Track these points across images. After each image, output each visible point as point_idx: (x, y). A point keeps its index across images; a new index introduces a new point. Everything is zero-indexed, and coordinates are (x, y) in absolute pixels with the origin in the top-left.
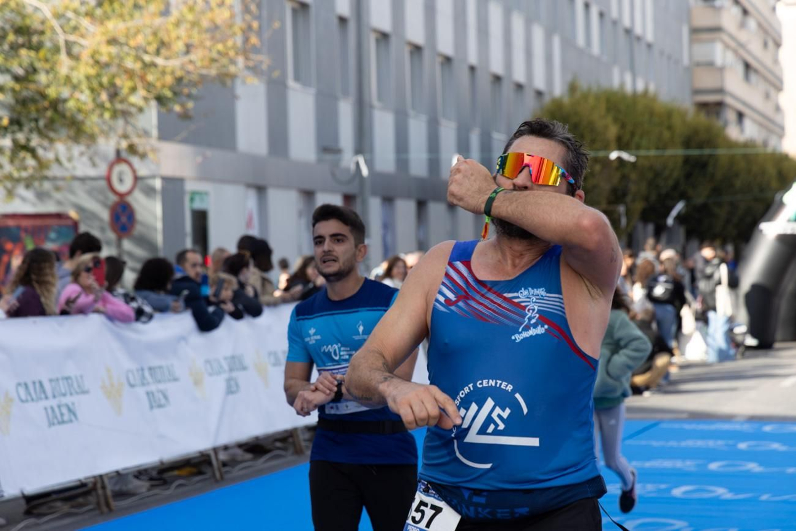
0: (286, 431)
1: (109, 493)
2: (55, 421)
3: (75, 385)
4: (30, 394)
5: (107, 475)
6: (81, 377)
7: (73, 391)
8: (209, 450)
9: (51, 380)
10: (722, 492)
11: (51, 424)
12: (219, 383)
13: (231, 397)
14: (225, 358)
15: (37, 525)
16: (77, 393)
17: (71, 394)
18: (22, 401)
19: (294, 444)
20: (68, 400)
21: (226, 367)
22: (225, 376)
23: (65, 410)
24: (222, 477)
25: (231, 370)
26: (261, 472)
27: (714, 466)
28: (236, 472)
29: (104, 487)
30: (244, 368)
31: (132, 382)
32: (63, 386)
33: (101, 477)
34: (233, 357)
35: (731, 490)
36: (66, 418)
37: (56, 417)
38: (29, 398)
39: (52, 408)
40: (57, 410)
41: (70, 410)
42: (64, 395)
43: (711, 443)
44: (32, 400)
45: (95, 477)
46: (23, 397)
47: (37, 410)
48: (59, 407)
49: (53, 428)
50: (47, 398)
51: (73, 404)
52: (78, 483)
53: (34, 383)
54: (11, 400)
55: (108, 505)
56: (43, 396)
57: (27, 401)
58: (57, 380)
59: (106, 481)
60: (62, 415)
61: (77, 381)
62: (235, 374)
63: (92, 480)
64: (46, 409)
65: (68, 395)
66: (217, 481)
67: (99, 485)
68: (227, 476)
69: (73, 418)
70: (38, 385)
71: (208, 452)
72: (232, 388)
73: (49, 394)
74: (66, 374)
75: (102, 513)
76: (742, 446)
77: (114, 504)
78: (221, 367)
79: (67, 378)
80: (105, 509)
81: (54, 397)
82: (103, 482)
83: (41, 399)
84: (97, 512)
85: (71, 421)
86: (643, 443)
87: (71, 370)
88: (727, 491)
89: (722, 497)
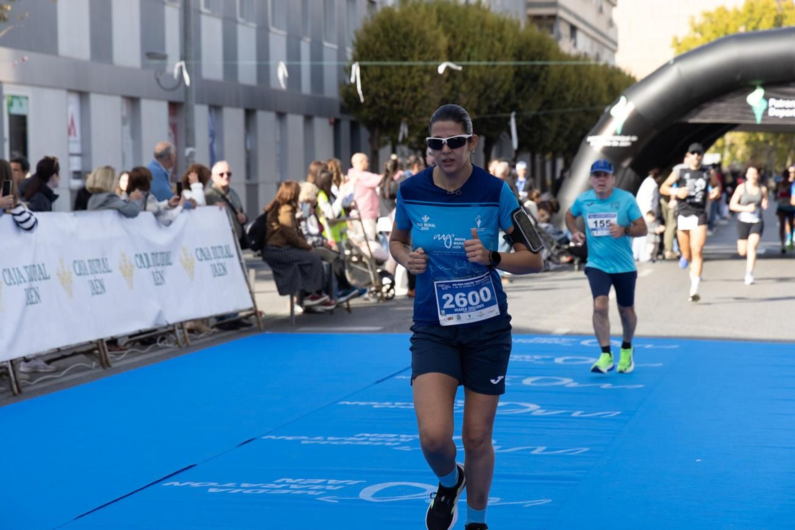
0: (91, 343)
8: (7, 362)
10: (533, 408)
12: (18, 293)
13: (30, 307)
14: (25, 267)
19: (100, 357)
21: (26, 277)
22: (26, 285)
24: (19, 391)
25: (31, 280)
26: (61, 386)
27: (527, 382)
28: (35, 386)
30: (46, 278)
34: (34, 266)
35: (543, 406)
43: (528, 357)
62: (35, 284)
66: (14, 395)
68: (24, 390)
71: (5, 364)
72: (32, 298)
76: (559, 360)
78: (22, 277)
88: (539, 407)
89: (534, 413)
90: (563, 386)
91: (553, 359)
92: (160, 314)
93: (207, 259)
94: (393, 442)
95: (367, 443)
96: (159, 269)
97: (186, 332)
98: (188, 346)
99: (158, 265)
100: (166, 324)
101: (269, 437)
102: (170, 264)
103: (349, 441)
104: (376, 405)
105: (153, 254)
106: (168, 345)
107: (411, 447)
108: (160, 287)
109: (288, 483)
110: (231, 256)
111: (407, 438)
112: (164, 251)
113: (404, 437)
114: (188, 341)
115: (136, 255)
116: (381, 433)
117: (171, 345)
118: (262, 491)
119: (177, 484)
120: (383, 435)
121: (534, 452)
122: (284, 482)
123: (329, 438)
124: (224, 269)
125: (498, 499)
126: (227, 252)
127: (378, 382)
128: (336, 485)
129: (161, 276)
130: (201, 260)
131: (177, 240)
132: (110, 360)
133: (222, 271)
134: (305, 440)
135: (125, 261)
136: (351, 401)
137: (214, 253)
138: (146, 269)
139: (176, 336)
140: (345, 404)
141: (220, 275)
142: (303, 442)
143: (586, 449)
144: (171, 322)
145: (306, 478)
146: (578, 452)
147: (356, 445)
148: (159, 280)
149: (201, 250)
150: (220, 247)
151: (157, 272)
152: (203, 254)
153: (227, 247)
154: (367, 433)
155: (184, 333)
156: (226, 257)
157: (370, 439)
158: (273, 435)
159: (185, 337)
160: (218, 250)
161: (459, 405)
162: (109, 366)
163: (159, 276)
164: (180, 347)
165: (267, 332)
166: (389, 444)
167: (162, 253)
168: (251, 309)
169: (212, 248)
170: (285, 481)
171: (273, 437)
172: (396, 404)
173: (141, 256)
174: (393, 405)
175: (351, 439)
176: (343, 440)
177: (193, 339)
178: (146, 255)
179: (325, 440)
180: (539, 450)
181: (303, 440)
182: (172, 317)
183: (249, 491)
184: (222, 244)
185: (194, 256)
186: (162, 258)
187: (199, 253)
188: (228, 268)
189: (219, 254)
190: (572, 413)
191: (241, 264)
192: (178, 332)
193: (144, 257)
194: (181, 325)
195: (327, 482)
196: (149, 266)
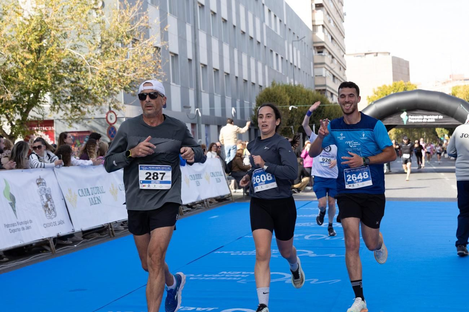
1: (113, 229)
2: (93, 203)
3: (100, 190)
4: (83, 193)
5: (112, 223)
6: (102, 187)
7: (99, 192)
9: (91, 188)
11: (91, 204)
15: (87, 242)
16: (101, 193)
17: (98, 193)
18: (81, 196)
20: (97, 195)
23: (96, 199)
29: (111, 227)
31: (121, 189)
32: (95, 191)
33: (110, 223)
36: (97, 202)
37: (93, 202)
38: (83, 195)
39: (91, 198)
40: (93, 199)
41: (98, 199)
42: (96, 194)
44: (84, 196)
45: (108, 224)
46: (81, 195)
47: (86, 199)
48: (94, 198)
49: (92, 206)
50: (90, 195)
51: (99, 197)
52: (102, 226)
53: (85, 189)
54: (76, 196)
55: (113, 234)
56: (88, 194)
57: (82, 196)
58: (93, 188)
59: (112, 224)
60: (95, 201)
61: (101, 188)
63: (107, 225)
64: (89, 199)
65: (97, 194)
67: (109, 227)
69: (99, 202)
70: (86, 190)
73: (91, 193)
74: (97, 186)
75: (111, 237)
77: (115, 234)
79: (97, 188)
80: (112, 236)
81: (92, 194)
82: (111, 225)
83: (88, 195)
84: (109, 237)
85: (99, 203)
86: (307, 209)
87: (98, 184)
92: (199, 197)
93: (214, 176)
96: (198, 180)
97: (208, 203)
98: (209, 207)
99: (197, 179)
100: (201, 200)
102: (202, 178)
105: (196, 175)
106: (202, 207)
108: (198, 186)
110: (222, 175)
112: (199, 174)
114: (209, 206)
115: (190, 176)
117: (203, 207)
118: (250, 254)
119: (219, 252)
124: (220, 180)
125: (335, 255)
126: (221, 174)
128: (276, 252)
129: (199, 183)
130: (212, 176)
131: (204, 170)
132: (183, 212)
133: (219, 181)
135: (186, 177)
137: (216, 174)
138: (194, 180)
139: (204, 204)
141: (219, 182)
144: (203, 199)
148: (198, 184)
149: (213, 173)
150: (218, 172)
151: (198, 181)
152: (213, 174)
153: (221, 172)
155: (207, 203)
156: (220, 176)
158: (248, 235)
159: (207, 205)
160: (218, 174)
162: (183, 215)
163: (198, 183)
164: (206, 208)
165: (236, 202)
167: (199, 175)
168: (230, 194)
169: (216, 172)
171: (248, 236)
173: (192, 176)
177: (210, 205)
178: (194, 175)
182: (203, 198)
183: (245, 254)
184: (219, 171)
185: (210, 175)
186: (198, 176)
187: (212, 174)
188: (221, 179)
189: (218, 175)
191: (226, 178)
192: (205, 203)
193: (193, 176)
194: (206, 200)
196: (195, 179)
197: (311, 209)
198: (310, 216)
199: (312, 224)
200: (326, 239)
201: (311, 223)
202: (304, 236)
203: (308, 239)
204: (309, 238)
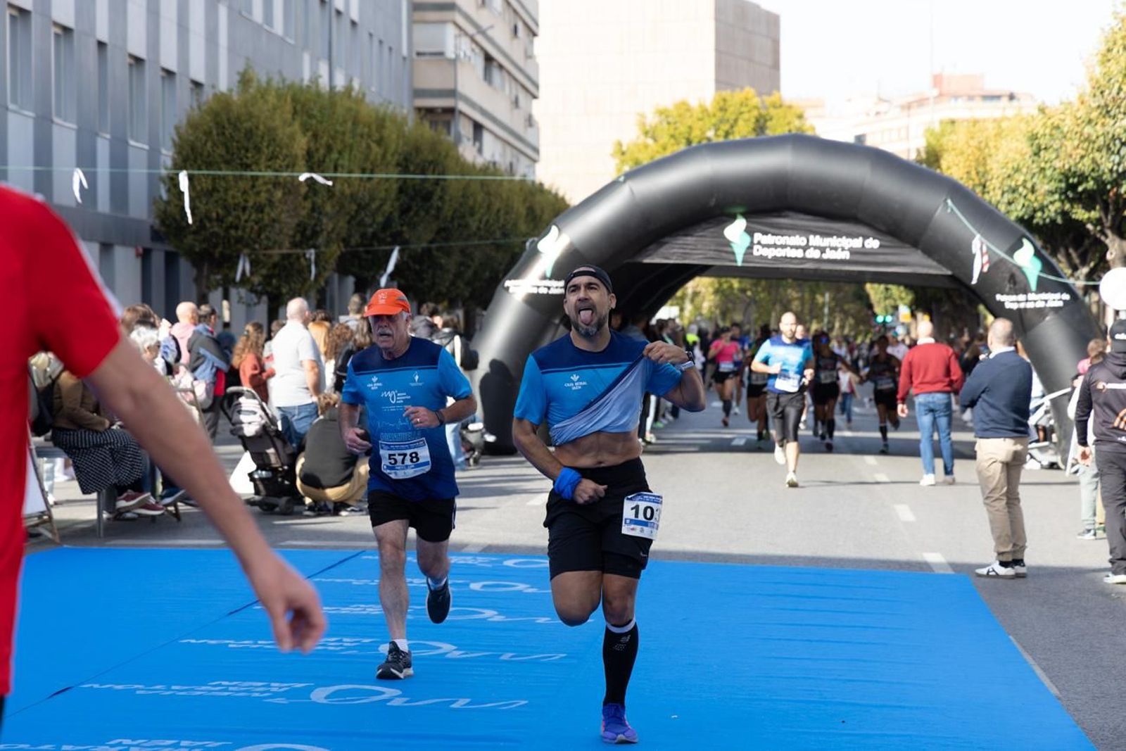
10: (447, 648)
35: (460, 647)
86: (337, 580)
88: (454, 647)
89: (449, 656)
90: (485, 619)
91: (468, 585)
94: (264, 692)
95: (226, 694)
101: (90, 685)
103: (201, 690)
104: (232, 644)
107: (288, 699)
109: (125, 745)
111: (280, 688)
113: (275, 687)
116: (245, 681)
120: (250, 683)
121: (454, 706)
122: (120, 744)
123: (174, 687)
127: (231, 613)
128: (192, 748)
134: (141, 690)
136: (197, 640)
140: (189, 643)
142: (138, 692)
143: (523, 702)
145: (150, 739)
146: (514, 706)
147: (212, 696)
154: (225, 681)
157: (230, 689)
161: (345, 644)
165: (65, 546)
166: (257, 695)
168: (43, 513)
170: (121, 742)
171: (96, 686)
172: (260, 642)
174: (256, 644)
175: (203, 688)
176: (193, 690)
179: (169, 689)
180: (460, 703)
181: (138, 689)
190: (500, 656)
195: (179, 743)
197: (355, 582)
198: (345, 610)
199: (347, 641)
200: (388, 704)
201: (345, 640)
202: (309, 690)
203: (325, 701)
204: (326, 698)
